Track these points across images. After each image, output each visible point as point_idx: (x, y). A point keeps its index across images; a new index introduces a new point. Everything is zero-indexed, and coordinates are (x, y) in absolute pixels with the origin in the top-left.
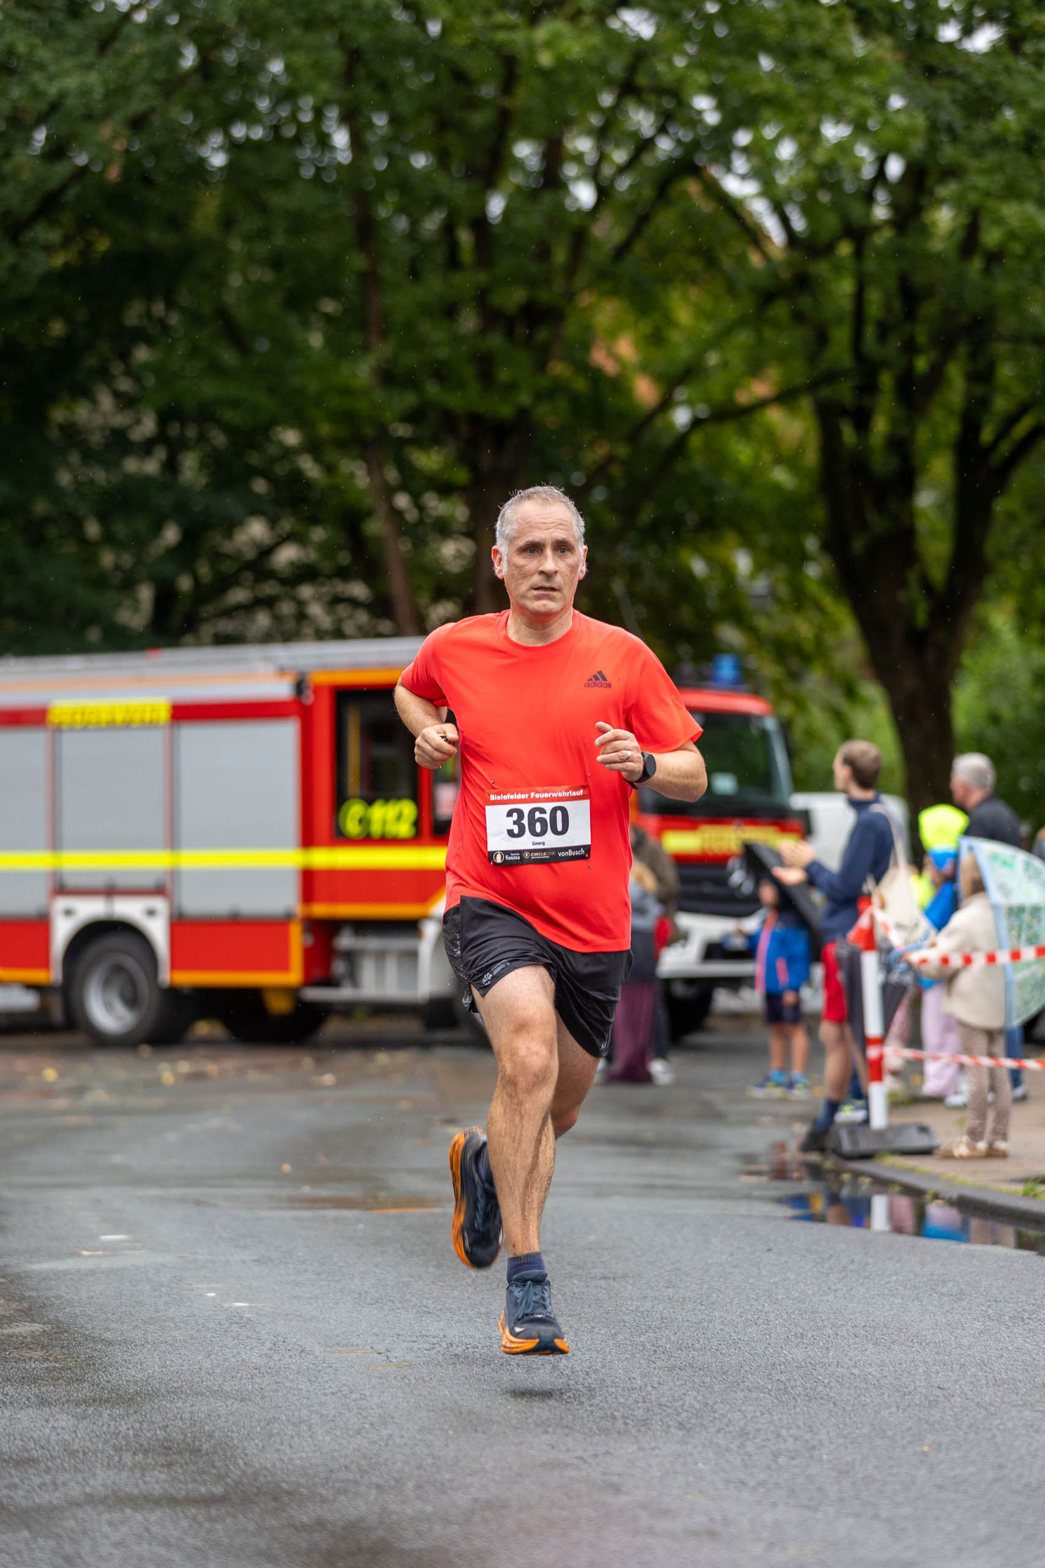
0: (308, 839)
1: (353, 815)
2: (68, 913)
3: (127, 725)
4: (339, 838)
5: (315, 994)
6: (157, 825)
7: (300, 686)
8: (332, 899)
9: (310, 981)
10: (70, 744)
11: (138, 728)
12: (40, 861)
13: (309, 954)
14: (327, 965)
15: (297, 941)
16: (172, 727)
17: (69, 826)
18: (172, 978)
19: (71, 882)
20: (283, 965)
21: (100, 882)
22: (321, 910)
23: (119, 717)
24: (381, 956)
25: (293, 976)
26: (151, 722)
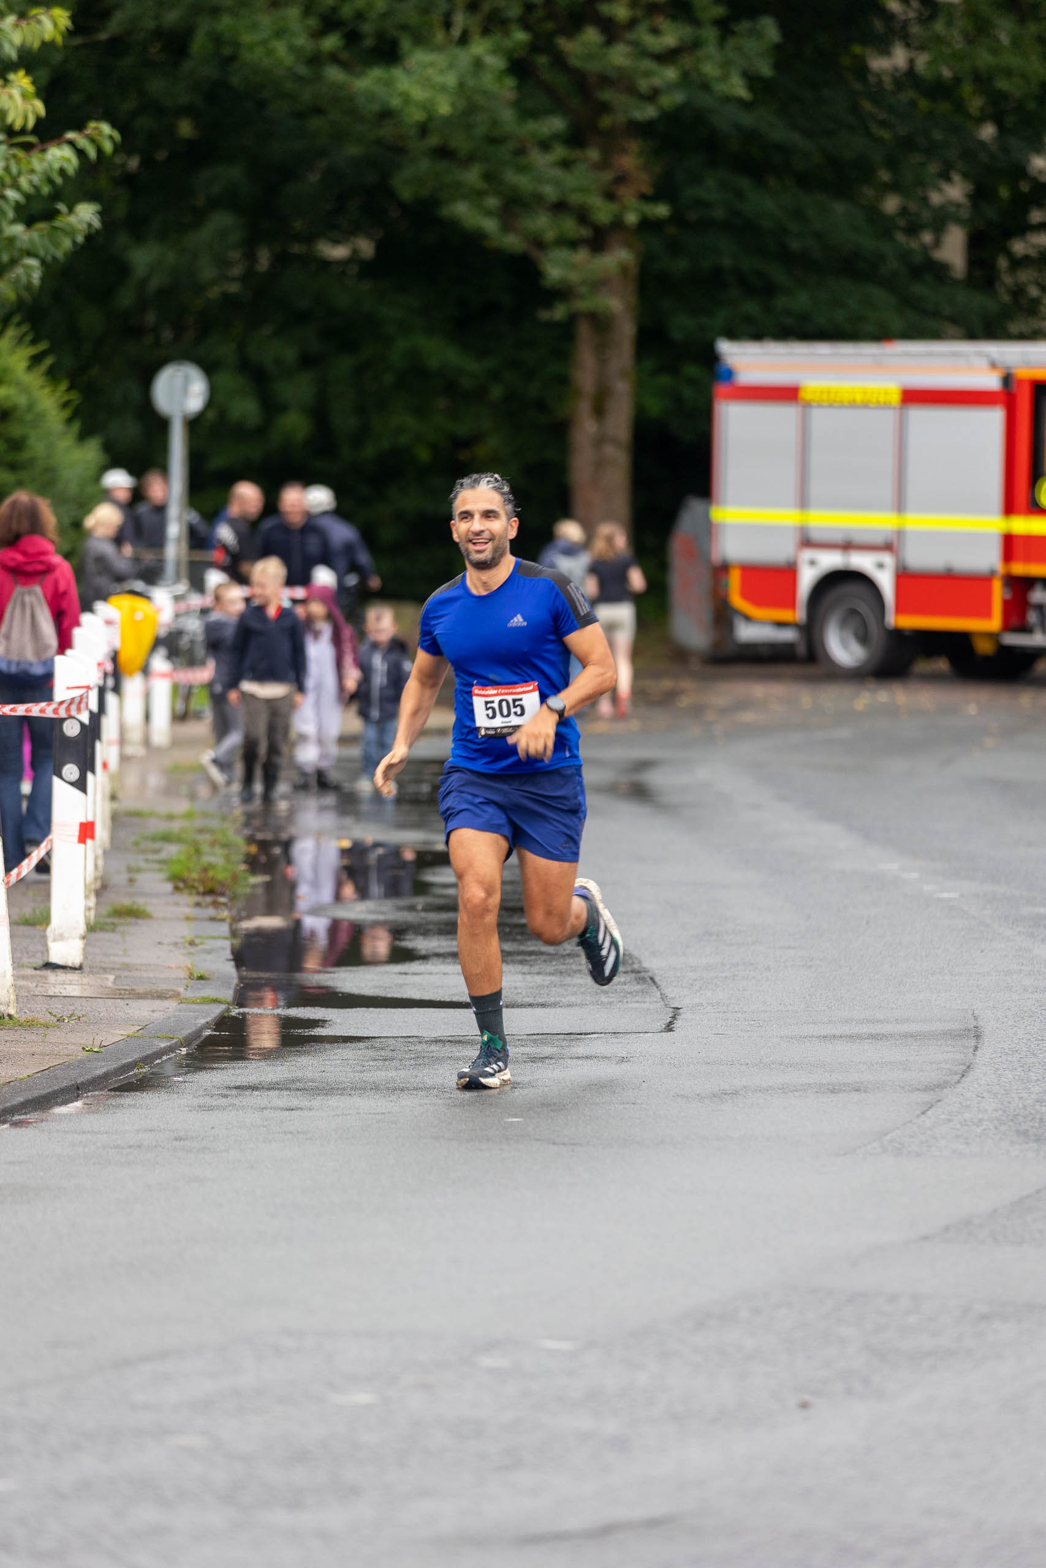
0: (1010, 508)
2: (812, 563)
3: (865, 406)
4: (1033, 509)
5: (1013, 639)
6: (887, 491)
7: (1007, 380)
8: (1028, 559)
9: (1007, 627)
10: (819, 418)
11: (876, 408)
12: (789, 517)
13: (1007, 605)
14: (1023, 615)
15: (998, 593)
16: (901, 409)
17: (815, 489)
18: (896, 621)
19: (816, 536)
20: (987, 614)
21: (838, 538)
22: (1019, 569)
23: (859, 398)
25: (994, 623)
26: (885, 403)
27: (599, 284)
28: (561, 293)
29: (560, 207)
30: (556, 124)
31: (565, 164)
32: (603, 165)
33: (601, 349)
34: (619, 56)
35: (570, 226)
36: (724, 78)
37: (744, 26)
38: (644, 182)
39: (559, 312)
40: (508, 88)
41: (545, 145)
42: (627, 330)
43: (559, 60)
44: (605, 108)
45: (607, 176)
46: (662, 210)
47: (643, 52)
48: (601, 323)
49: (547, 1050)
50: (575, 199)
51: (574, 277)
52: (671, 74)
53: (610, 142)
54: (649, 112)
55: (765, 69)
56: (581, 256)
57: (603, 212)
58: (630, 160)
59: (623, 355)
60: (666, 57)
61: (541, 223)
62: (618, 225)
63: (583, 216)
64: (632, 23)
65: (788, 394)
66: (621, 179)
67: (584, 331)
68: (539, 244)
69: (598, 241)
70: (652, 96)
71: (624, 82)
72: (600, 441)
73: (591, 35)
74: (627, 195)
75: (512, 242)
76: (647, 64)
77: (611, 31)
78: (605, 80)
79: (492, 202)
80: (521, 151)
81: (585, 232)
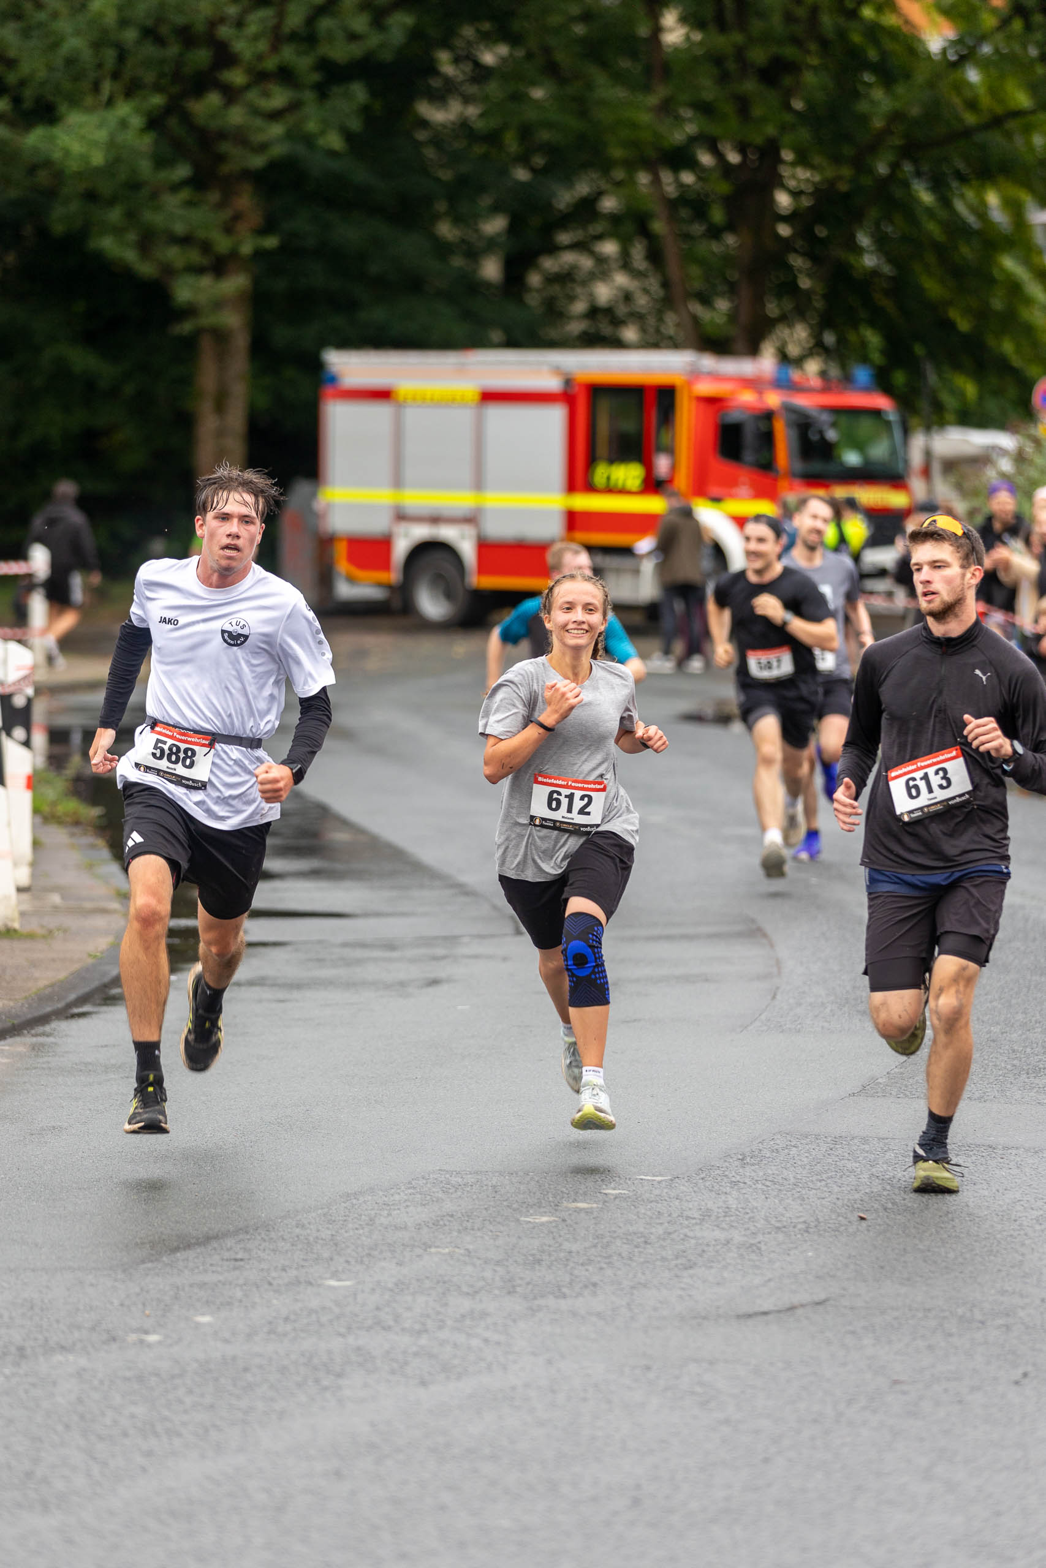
0: (572, 487)
1: (601, 473)
2: (406, 534)
4: (590, 488)
6: (467, 473)
7: (568, 382)
8: (588, 529)
10: (411, 415)
11: (458, 407)
12: (386, 497)
16: (479, 407)
17: (408, 472)
18: (476, 582)
19: (408, 512)
21: (428, 513)
23: (445, 398)
24: (618, 571)
26: (465, 402)
27: (218, 304)
28: (189, 311)
29: (185, 241)
30: (183, 171)
31: (190, 204)
32: (221, 205)
33: (222, 357)
34: (236, 116)
35: (195, 256)
36: (323, 133)
37: (336, 90)
38: (255, 218)
39: (186, 327)
40: (146, 142)
41: (175, 188)
42: (241, 342)
43: (186, 118)
44: (221, 158)
45: (226, 215)
46: (271, 242)
47: (256, 112)
48: (220, 336)
49: (440, 951)
50: (201, 234)
51: (202, 299)
52: (276, 130)
53: (228, 186)
54: (257, 162)
55: (355, 124)
56: (206, 281)
57: (223, 244)
58: (245, 200)
59: (239, 363)
60: (274, 116)
61: (173, 254)
62: (234, 255)
63: (206, 247)
64: (247, 87)
65: (382, 395)
66: (237, 217)
67: (206, 344)
68: (169, 271)
69: (219, 267)
70: (263, 147)
71: (240, 137)
72: (221, 433)
73: (214, 99)
74: (243, 228)
75: (146, 269)
76: (258, 122)
77: (231, 94)
78: (222, 135)
79: (132, 236)
80: (154, 195)
81: (205, 261)
